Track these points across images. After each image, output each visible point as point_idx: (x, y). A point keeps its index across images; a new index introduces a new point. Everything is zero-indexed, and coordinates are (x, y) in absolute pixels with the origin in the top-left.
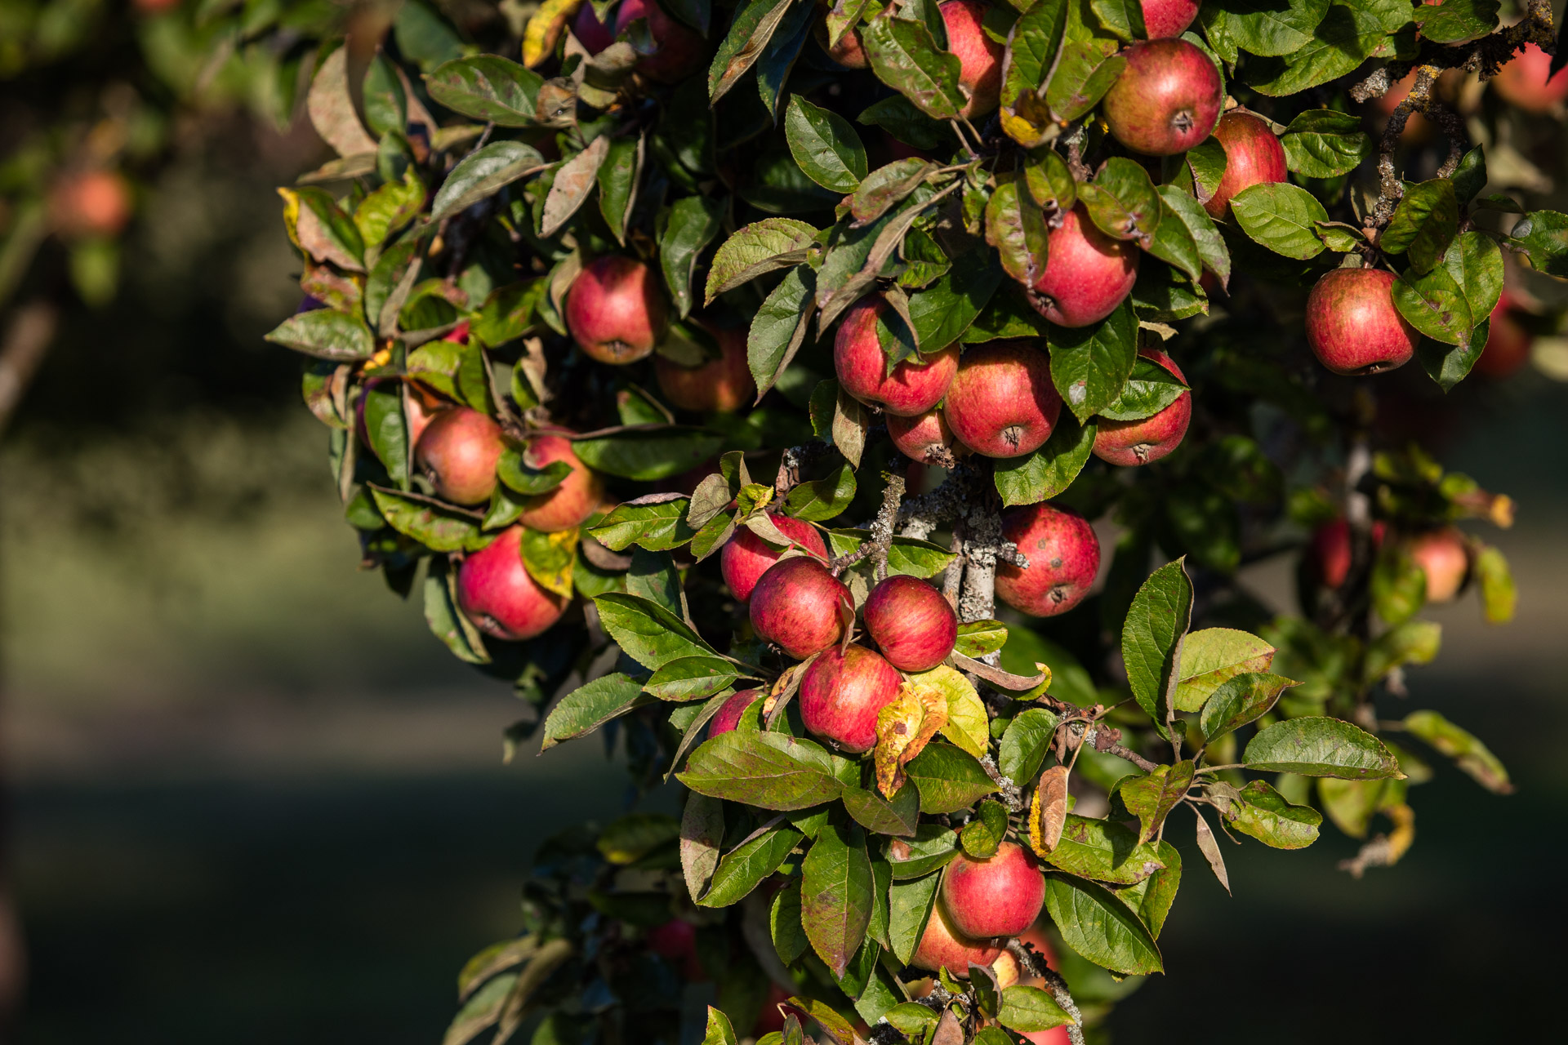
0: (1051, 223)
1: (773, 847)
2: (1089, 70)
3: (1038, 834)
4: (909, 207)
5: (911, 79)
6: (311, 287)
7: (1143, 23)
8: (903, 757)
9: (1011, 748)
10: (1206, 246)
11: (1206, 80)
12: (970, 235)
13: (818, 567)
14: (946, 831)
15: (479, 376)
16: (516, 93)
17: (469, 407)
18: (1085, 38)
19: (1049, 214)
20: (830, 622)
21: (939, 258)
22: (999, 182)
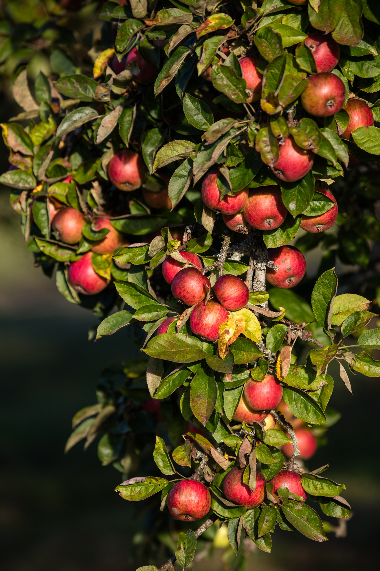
0: (280, 143)
1: (180, 376)
2: (295, 84)
3: (280, 372)
4: (227, 136)
5: (228, 88)
6: (13, 161)
7: (316, 67)
8: (228, 343)
9: (270, 339)
10: (340, 151)
11: (339, 88)
12: (250, 147)
13: (197, 271)
14: (246, 370)
15: (75, 195)
16: (88, 88)
17: (72, 207)
18: (294, 72)
19: (280, 140)
20: (201, 292)
21: (240, 156)
22: (261, 127)
